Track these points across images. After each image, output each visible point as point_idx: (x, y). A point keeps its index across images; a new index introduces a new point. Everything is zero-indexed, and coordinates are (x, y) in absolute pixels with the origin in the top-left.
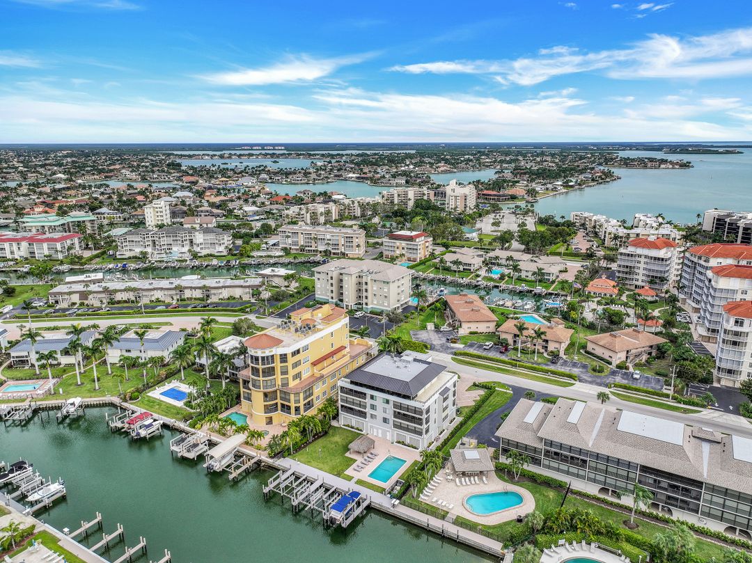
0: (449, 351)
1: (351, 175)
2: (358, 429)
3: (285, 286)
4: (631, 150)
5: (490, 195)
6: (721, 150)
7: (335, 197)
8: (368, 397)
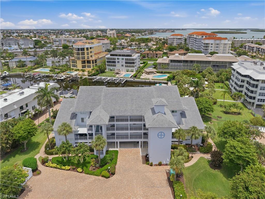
2: (113, 70)
8: (116, 59)
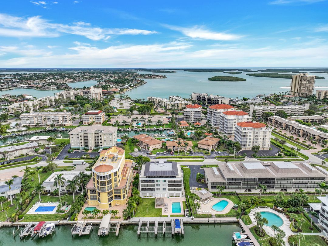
0: (153, 158)
1: (22, 85)
2: (150, 197)
3: (47, 145)
4: (139, 71)
5: (105, 92)
6: (171, 71)
7: (27, 97)
8: (155, 181)
